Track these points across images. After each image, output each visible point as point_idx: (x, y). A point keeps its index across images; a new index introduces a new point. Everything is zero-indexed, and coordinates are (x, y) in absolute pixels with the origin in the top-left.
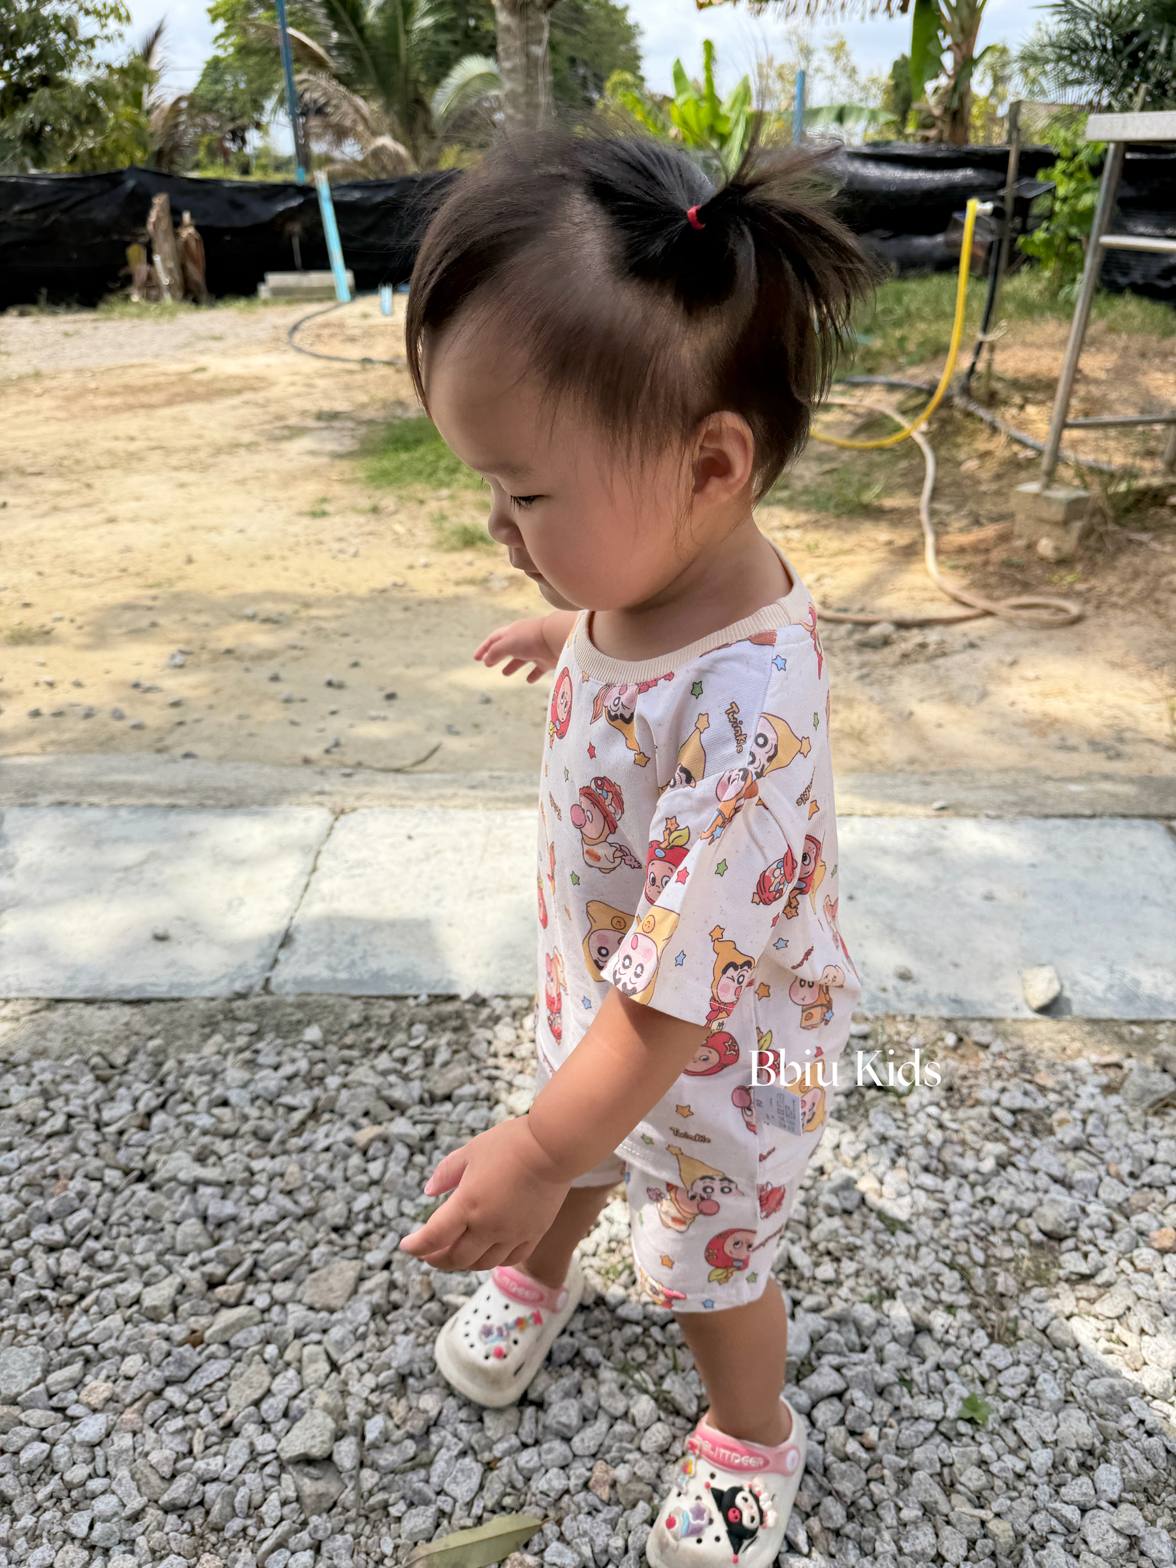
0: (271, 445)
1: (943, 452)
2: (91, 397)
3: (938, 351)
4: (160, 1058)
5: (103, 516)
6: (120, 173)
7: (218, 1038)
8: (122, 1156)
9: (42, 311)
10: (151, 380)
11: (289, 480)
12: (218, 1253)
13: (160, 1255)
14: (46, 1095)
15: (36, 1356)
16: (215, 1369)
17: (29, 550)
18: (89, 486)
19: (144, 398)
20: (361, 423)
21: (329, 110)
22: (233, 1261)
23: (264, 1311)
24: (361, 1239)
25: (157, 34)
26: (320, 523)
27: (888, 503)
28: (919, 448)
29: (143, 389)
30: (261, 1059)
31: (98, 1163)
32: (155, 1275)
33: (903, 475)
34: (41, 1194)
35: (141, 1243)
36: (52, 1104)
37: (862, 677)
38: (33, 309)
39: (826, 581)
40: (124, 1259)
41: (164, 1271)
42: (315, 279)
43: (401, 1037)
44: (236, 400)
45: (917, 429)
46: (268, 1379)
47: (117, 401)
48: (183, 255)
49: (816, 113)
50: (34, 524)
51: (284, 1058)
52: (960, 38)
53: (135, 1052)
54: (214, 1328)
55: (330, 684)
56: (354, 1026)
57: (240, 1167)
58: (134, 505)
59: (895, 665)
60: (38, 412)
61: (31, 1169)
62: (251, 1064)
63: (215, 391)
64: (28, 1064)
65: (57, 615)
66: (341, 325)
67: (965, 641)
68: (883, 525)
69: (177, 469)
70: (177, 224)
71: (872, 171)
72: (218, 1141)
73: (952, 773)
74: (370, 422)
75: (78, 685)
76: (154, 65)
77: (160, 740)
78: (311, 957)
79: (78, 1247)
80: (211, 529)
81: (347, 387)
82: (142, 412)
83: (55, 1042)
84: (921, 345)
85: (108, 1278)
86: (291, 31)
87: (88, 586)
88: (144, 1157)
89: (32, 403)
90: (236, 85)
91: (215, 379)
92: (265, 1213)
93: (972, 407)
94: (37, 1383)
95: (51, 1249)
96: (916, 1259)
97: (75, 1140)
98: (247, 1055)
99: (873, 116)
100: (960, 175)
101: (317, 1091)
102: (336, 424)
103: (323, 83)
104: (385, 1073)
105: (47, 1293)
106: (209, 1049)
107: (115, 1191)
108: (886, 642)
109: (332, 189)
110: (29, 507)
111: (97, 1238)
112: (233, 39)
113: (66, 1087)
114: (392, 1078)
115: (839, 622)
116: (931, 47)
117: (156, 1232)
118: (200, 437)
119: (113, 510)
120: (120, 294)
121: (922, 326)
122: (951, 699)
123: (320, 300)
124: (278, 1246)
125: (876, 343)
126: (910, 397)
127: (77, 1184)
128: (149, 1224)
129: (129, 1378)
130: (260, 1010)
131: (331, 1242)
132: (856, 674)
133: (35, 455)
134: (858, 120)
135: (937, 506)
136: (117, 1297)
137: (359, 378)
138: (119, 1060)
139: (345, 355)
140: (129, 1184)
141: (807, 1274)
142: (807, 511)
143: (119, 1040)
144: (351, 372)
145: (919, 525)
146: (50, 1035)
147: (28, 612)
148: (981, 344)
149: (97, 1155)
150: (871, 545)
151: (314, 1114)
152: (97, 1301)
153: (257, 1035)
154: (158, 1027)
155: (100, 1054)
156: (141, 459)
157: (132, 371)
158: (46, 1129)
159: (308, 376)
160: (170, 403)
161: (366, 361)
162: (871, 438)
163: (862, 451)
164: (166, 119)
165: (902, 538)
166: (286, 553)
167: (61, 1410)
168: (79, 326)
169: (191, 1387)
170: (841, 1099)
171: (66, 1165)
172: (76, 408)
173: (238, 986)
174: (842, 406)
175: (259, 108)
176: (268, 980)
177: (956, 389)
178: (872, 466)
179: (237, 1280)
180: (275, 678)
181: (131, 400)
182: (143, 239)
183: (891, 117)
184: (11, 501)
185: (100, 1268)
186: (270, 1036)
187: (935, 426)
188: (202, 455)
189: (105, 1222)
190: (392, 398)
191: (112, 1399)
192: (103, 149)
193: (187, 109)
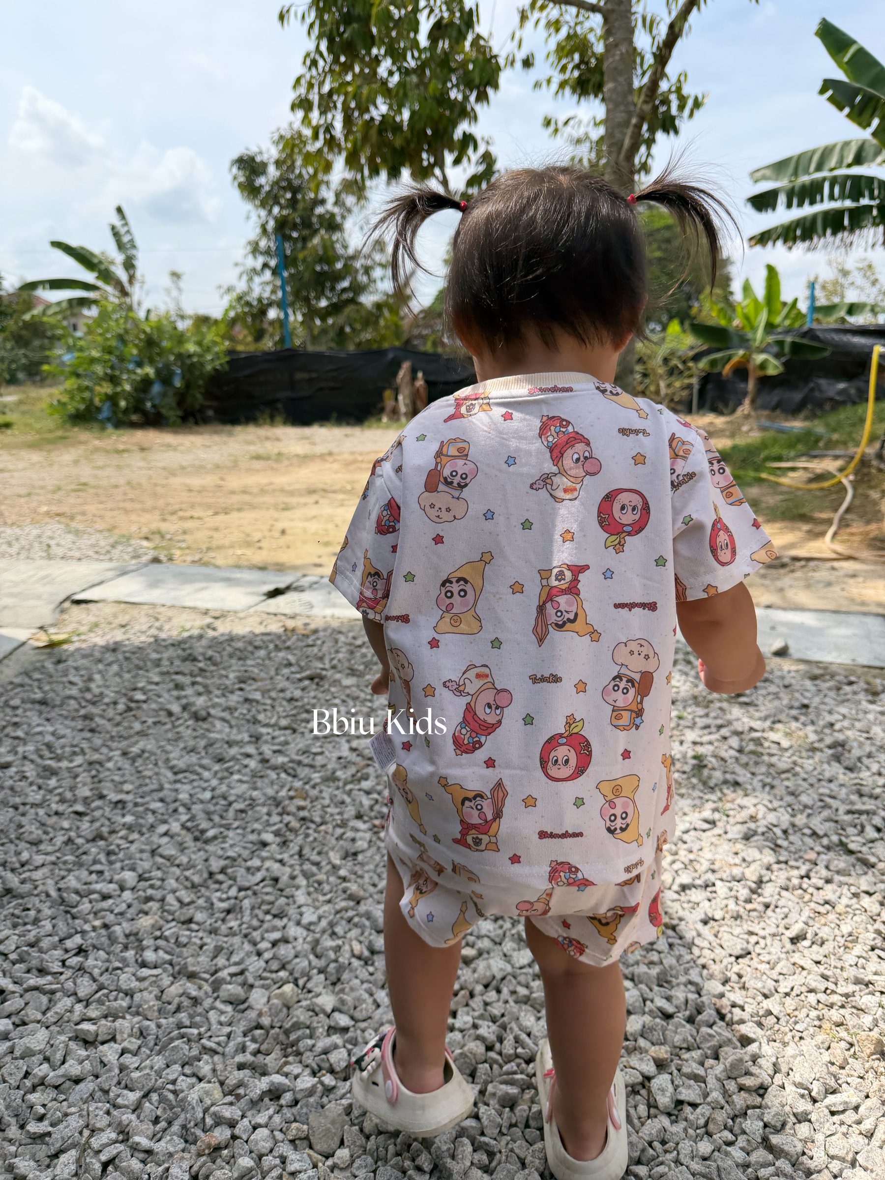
1: (859, 490)
6: (385, 350)
9: (333, 425)
27: (817, 515)
28: (845, 488)
33: (830, 502)
38: (327, 424)
45: (847, 479)
48: (416, 395)
49: (833, 308)
50: (332, 510)
70: (414, 378)
76: (409, 290)
110: (327, 503)
133: (331, 485)
134: (863, 312)
135: (846, 516)
145: (830, 524)
162: (817, 484)
163: (810, 490)
164: (413, 323)
165: (817, 529)
168: (352, 433)
172: (351, 468)
174: (804, 468)
178: (813, 497)
187: (858, 477)
192: (375, 340)
193: (424, 318)
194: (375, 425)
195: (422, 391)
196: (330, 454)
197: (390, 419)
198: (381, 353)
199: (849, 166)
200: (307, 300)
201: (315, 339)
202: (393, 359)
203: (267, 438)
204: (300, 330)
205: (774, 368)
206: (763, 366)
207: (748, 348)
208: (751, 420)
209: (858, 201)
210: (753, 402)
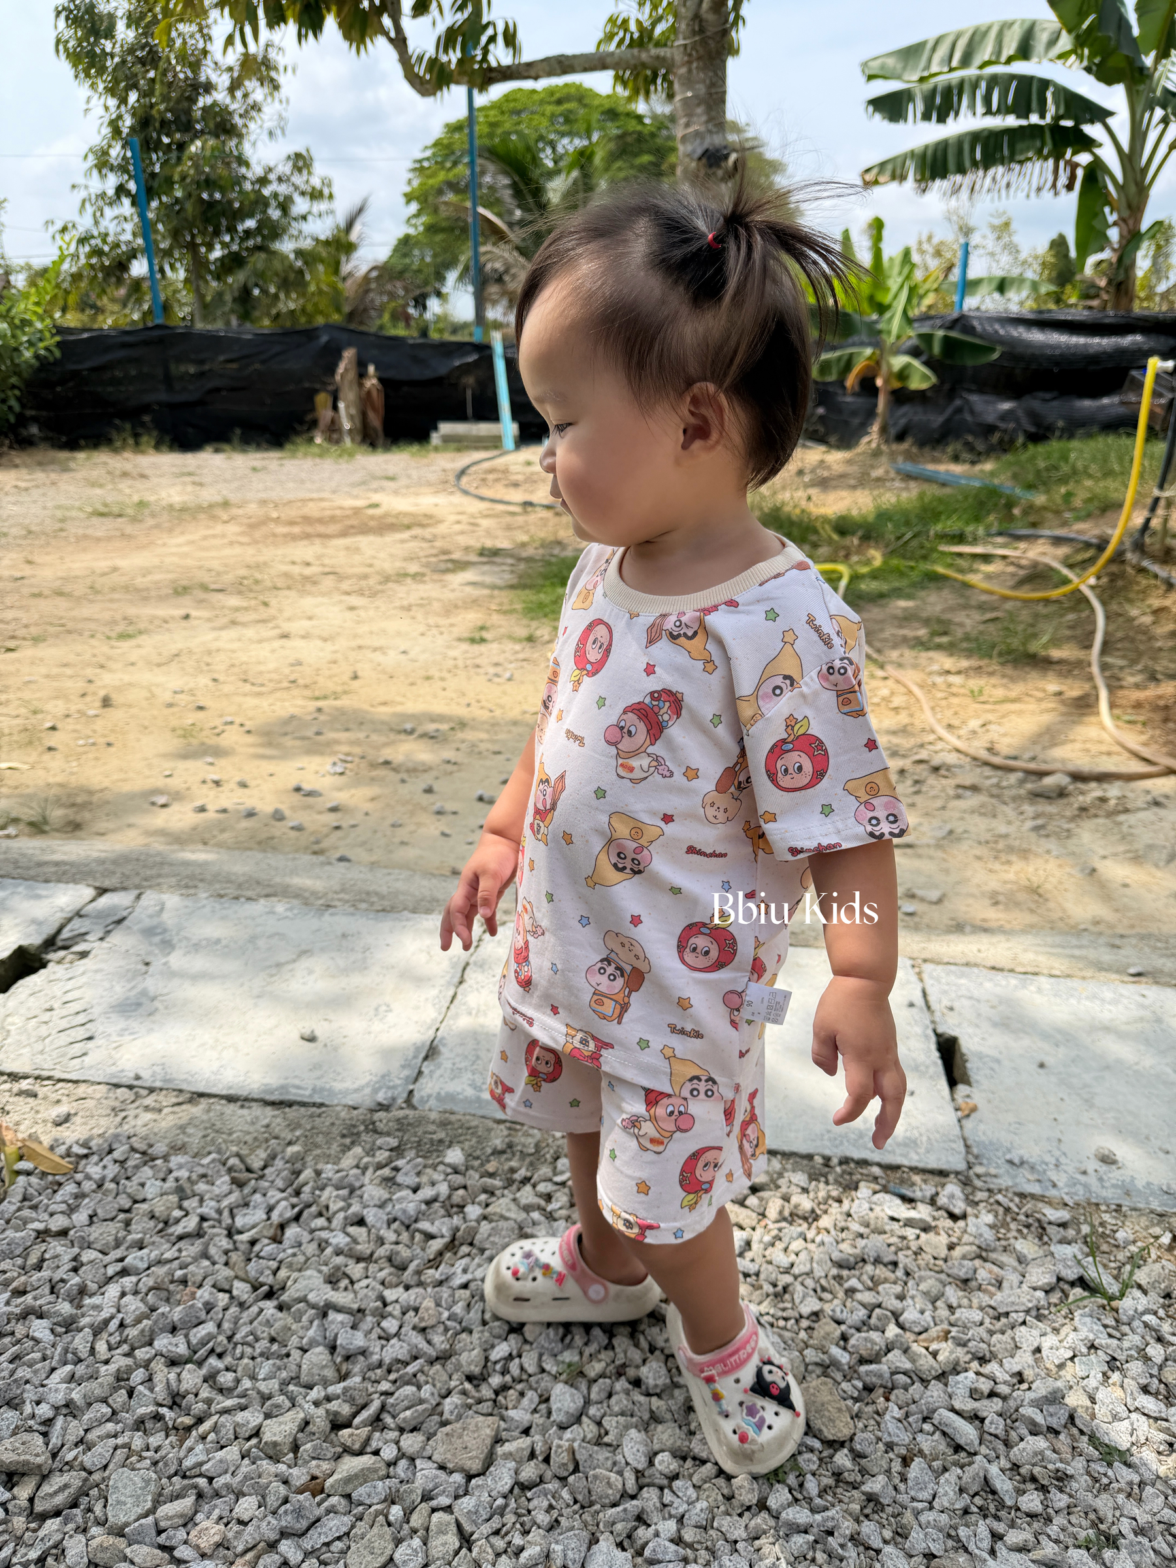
0: (436, 577)
1: (1114, 607)
2: (272, 525)
3: (1108, 507)
4: (298, 1166)
5: (277, 632)
6: (316, 329)
7: (358, 1150)
8: (252, 1267)
9: (234, 449)
10: (328, 513)
11: (451, 608)
12: (345, 1390)
13: (285, 1383)
14: (181, 1193)
15: (147, 1482)
16: (335, 1525)
17: (207, 659)
18: (266, 604)
19: (321, 529)
20: (520, 559)
21: (507, 278)
22: (360, 1401)
23: (392, 1464)
24: (497, 1393)
25: (360, 210)
26: (476, 649)
27: (1056, 654)
28: (1087, 601)
29: (320, 521)
30: (400, 1178)
31: (227, 1272)
32: (278, 1406)
33: (1070, 627)
34: (168, 1300)
35: (265, 1368)
36: (186, 1204)
37: (1037, 829)
38: (226, 447)
39: (992, 727)
40: (247, 1383)
41: (288, 1404)
42: (483, 429)
43: (545, 1170)
44: (406, 535)
45: (1086, 583)
46: (391, 1546)
47: (296, 530)
48: (365, 401)
49: (977, 283)
50: (211, 635)
51: (424, 1179)
52: (1126, 214)
53: (273, 1157)
54: (335, 1477)
55: (481, 799)
56: (497, 1153)
57: (373, 1295)
58: (306, 624)
59: (1073, 819)
60: (223, 536)
61: (160, 1271)
62: (389, 1182)
63: (386, 525)
64: (166, 1158)
65: (229, 719)
66: (506, 471)
67: (1149, 798)
68: (1051, 675)
69: (348, 593)
70: (362, 375)
71: (1037, 336)
72: (351, 1262)
73: (1142, 937)
74: (529, 560)
75: (243, 785)
76: (353, 237)
77: (317, 842)
78: (456, 1073)
79: (200, 1364)
80: (375, 650)
81: (509, 528)
82: (317, 541)
83: (195, 1139)
84: (1089, 500)
85: (229, 1403)
86: (481, 210)
87: (259, 694)
88: (275, 1273)
89: (219, 528)
90: (423, 259)
91: (386, 515)
92: (395, 1350)
93: (1146, 563)
94: (146, 1515)
95: (173, 1363)
96: (1140, 1500)
97: (207, 1245)
98: (386, 1172)
99: (1035, 286)
100: (1128, 341)
101: (456, 1220)
102: (498, 560)
103: (506, 255)
104: (527, 1209)
105: (164, 1411)
106: (348, 1161)
107: (242, 1305)
108: (1062, 793)
109: (505, 348)
110: (209, 620)
111: (220, 1356)
112: (424, 219)
113: (201, 1187)
114: (536, 1215)
115: (1010, 770)
116: (1096, 223)
117: (280, 1357)
118: (371, 566)
119: (287, 627)
120: (305, 436)
121: (1088, 483)
122: (1137, 858)
123: (486, 448)
124: (409, 1390)
125: (1040, 499)
126: (1078, 551)
127: (205, 1294)
128: (275, 1347)
129: (241, 1522)
130: (402, 1125)
131: (464, 1393)
132: (1030, 824)
133: (219, 574)
134: (1019, 290)
135: (1109, 660)
136: (237, 1425)
137: (520, 519)
138: (256, 1164)
139: (507, 498)
140: (256, 1301)
141: (1009, 1503)
142: (968, 657)
143: (258, 1143)
144: (513, 514)
145: (1090, 678)
146: (190, 1130)
147: (201, 714)
148: (1157, 500)
149: (226, 1264)
150: (1040, 695)
151: (452, 1245)
152: (215, 1428)
153: (398, 1151)
154: (298, 1133)
155: (238, 1155)
156: (315, 583)
157: (311, 504)
158: (179, 1229)
159: (473, 516)
160: (344, 534)
161: (527, 504)
162: (1033, 590)
163: (1026, 602)
164: (360, 285)
165: (1074, 690)
166: (445, 674)
167: (168, 1549)
168: (265, 463)
169: (308, 1543)
170: (1040, 1294)
171: (196, 1271)
172: (258, 534)
173: (381, 1097)
174: (1004, 557)
175: (441, 278)
176: (411, 1092)
177: (1128, 544)
178: (1036, 616)
179: (364, 1424)
180: (429, 791)
181: (309, 529)
182: (331, 388)
183: (1052, 288)
184: (194, 613)
185: (221, 1391)
186: (411, 1154)
187: (1105, 580)
188: (371, 582)
189: (230, 1338)
190: (551, 538)
191: (223, 1545)
192: (303, 310)
193: (378, 278)
194: (302, 449)
195: (375, 394)
196: (226, 504)
197: (329, 440)
198: (310, 334)
199: (1009, 60)
200: (192, 247)
201: (206, 308)
202: (328, 342)
203: (125, 474)
204: (185, 296)
205: (921, 378)
206: (903, 375)
207: (877, 344)
208: (884, 459)
209: (1027, 118)
210: (884, 430)
